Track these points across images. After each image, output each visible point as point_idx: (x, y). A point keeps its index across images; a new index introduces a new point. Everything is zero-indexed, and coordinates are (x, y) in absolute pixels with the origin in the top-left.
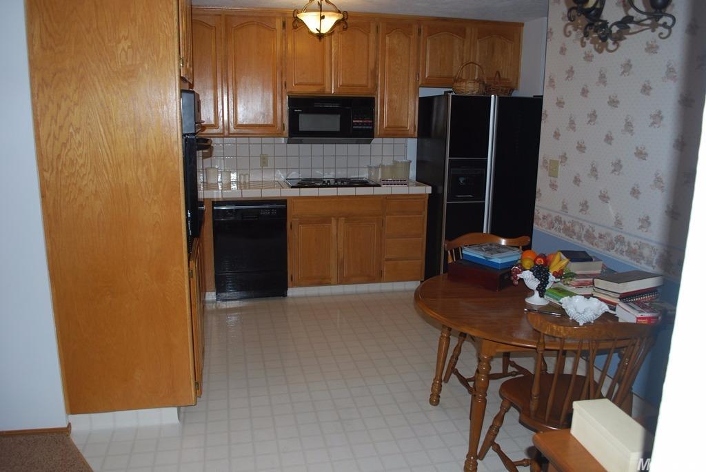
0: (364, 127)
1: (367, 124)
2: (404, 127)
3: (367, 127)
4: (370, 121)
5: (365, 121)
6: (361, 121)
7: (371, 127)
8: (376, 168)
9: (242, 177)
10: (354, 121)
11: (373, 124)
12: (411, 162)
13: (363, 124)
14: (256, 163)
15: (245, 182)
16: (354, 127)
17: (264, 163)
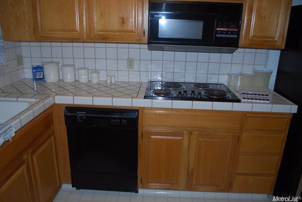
0: (228, 36)
1: (232, 33)
2: (272, 38)
3: (232, 36)
4: (235, 30)
5: (231, 30)
6: (226, 29)
7: (236, 36)
8: (237, 76)
9: (109, 78)
10: (218, 29)
11: (238, 33)
12: (272, 73)
13: (227, 33)
14: (123, 65)
15: (111, 83)
16: (218, 36)
17: (130, 65)
